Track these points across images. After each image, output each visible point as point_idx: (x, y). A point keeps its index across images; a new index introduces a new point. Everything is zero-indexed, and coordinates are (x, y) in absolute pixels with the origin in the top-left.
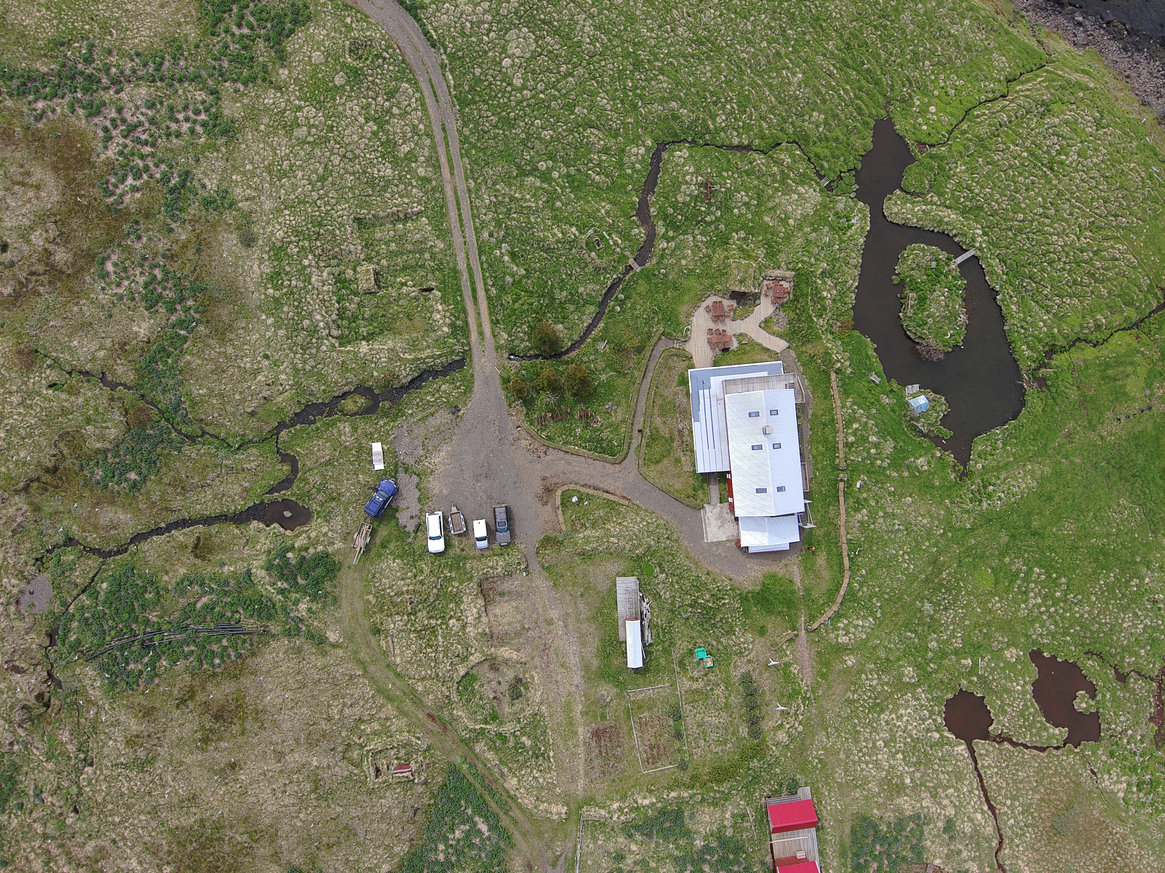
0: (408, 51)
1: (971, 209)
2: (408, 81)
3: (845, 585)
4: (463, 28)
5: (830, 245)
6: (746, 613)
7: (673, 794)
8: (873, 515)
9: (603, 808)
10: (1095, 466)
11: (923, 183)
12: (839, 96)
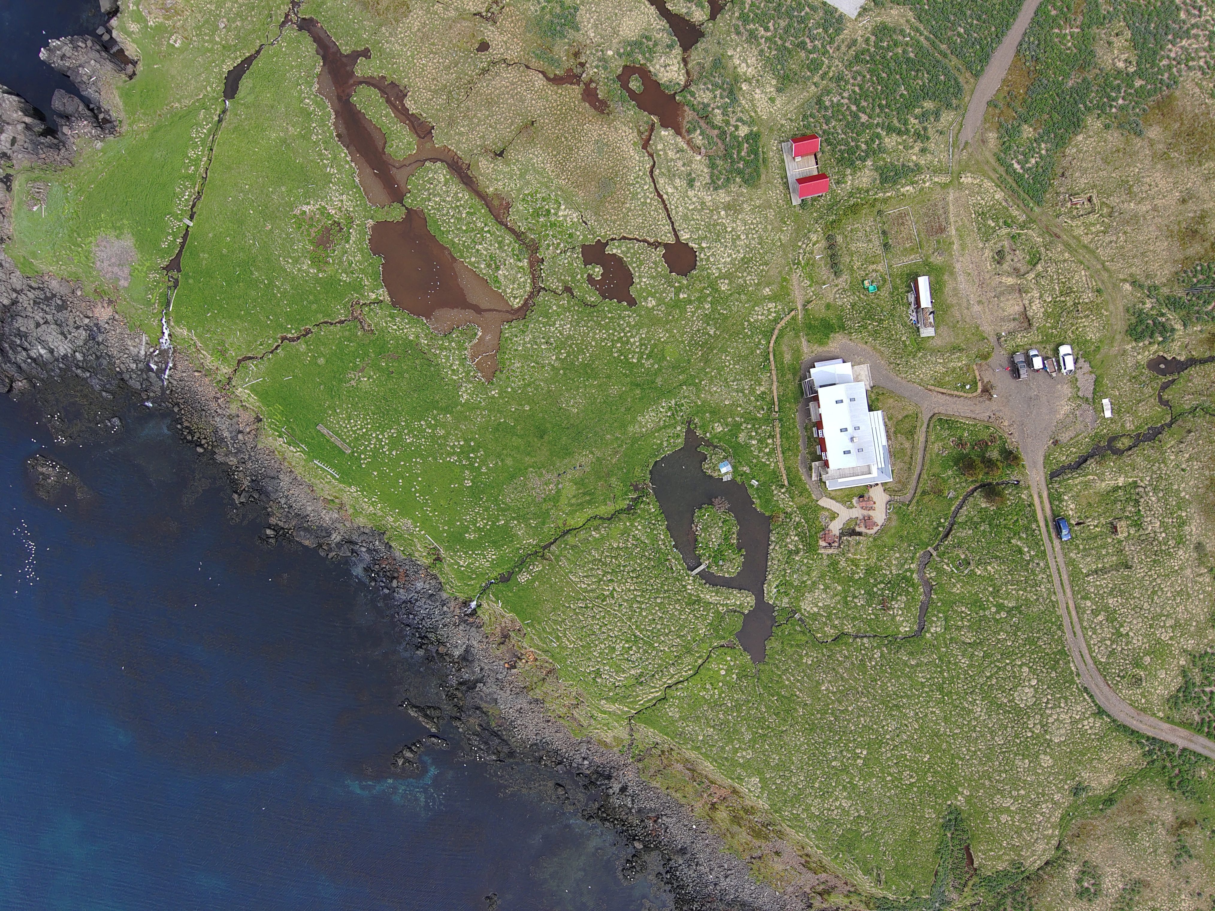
0: (1102, 684)
1: (694, 603)
2: (1101, 663)
3: (772, 342)
4: (1066, 702)
5: (794, 572)
6: (840, 318)
7: (889, 194)
8: (752, 390)
9: (935, 182)
10: (596, 434)
11: (730, 619)
12: (793, 676)
